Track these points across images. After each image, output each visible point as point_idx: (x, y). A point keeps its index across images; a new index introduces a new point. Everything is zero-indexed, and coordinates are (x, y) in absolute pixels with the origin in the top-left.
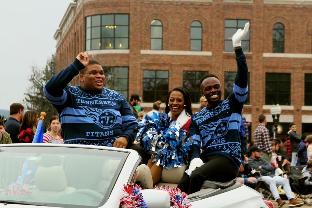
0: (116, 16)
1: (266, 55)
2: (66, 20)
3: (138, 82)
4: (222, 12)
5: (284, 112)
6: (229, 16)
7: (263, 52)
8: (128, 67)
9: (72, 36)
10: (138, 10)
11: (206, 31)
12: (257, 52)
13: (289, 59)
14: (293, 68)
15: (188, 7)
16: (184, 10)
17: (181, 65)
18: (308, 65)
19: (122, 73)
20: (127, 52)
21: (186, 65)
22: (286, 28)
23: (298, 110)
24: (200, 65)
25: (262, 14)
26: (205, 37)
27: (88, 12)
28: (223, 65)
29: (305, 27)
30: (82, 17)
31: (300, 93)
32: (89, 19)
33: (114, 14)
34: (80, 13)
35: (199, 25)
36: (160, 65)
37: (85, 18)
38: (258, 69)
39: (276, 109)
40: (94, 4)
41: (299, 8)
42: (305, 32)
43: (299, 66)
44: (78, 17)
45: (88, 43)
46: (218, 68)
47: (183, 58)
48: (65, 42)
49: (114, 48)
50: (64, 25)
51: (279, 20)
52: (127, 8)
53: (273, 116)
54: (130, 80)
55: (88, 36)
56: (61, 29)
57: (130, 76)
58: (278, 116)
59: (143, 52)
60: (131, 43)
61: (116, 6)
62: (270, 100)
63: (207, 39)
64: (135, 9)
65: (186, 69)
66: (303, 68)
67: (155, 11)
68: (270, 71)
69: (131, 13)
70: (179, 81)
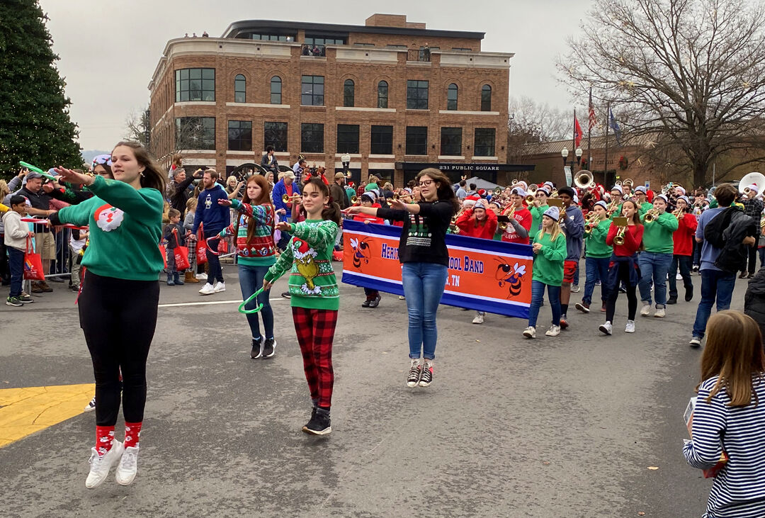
0: (203, 70)
1: (337, 108)
2: (158, 73)
3: (224, 132)
4: (299, 68)
5: (353, 159)
6: (306, 73)
7: (336, 106)
8: (215, 118)
9: (164, 88)
10: (223, 65)
11: (285, 87)
12: (331, 106)
13: (358, 112)
14: (362, 121)
15: (269, 63)
16: (265, 66)
17: (262, 117)
18: (374, 118)
19: (208, 124)
20: (214, 103)
21: (267, 117)
22: (356, 85)
23: (365, 158)
24: (280, 117)
25: (335, 72)
26: (284, 91)
27: (177, 66)
28: (300, 117)
29: (372, 83)
30: (172, 71)
31: (367, 143)
32: (178, 72)
33: (202, 68)
34: (171, 66)
35: (278, 79)
36: (244, 116)
37: (175, 72)
38: (330, 122)
39: (346, 157)
40: (182, 58)
41: (367, 66)
42: (372, 88)
43: (367, 119)
44: (168, 71)
45: (178, 94)
46: (296, 120)
47: (264, 110)
48: (158, 93)
49: (202, 100)
50: (156, 76)
51: (350, 77)
52: (213, 63)
53: (344, 163)
54: (217, 129)
55: (178, 89)
56: (154, 80)
57: (217, 126)
58: (348, 163)
59: (228, 104)
60: (217, 95)
61: (203, 61)
62: (342, 149)
63: (286, 93)
64: (221, 65)
65: (267, 120)
66: (370, 121)
67: (239, 67)
68: (342, 123)
69: (217, 67)
70: (261, 131)
